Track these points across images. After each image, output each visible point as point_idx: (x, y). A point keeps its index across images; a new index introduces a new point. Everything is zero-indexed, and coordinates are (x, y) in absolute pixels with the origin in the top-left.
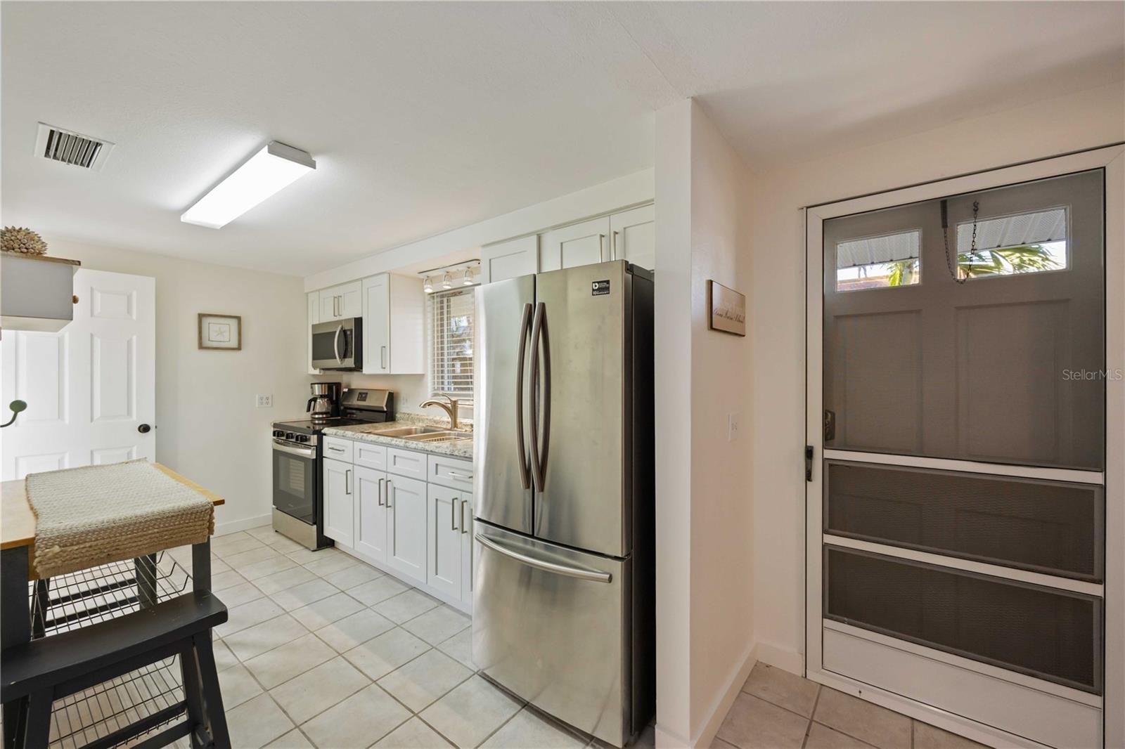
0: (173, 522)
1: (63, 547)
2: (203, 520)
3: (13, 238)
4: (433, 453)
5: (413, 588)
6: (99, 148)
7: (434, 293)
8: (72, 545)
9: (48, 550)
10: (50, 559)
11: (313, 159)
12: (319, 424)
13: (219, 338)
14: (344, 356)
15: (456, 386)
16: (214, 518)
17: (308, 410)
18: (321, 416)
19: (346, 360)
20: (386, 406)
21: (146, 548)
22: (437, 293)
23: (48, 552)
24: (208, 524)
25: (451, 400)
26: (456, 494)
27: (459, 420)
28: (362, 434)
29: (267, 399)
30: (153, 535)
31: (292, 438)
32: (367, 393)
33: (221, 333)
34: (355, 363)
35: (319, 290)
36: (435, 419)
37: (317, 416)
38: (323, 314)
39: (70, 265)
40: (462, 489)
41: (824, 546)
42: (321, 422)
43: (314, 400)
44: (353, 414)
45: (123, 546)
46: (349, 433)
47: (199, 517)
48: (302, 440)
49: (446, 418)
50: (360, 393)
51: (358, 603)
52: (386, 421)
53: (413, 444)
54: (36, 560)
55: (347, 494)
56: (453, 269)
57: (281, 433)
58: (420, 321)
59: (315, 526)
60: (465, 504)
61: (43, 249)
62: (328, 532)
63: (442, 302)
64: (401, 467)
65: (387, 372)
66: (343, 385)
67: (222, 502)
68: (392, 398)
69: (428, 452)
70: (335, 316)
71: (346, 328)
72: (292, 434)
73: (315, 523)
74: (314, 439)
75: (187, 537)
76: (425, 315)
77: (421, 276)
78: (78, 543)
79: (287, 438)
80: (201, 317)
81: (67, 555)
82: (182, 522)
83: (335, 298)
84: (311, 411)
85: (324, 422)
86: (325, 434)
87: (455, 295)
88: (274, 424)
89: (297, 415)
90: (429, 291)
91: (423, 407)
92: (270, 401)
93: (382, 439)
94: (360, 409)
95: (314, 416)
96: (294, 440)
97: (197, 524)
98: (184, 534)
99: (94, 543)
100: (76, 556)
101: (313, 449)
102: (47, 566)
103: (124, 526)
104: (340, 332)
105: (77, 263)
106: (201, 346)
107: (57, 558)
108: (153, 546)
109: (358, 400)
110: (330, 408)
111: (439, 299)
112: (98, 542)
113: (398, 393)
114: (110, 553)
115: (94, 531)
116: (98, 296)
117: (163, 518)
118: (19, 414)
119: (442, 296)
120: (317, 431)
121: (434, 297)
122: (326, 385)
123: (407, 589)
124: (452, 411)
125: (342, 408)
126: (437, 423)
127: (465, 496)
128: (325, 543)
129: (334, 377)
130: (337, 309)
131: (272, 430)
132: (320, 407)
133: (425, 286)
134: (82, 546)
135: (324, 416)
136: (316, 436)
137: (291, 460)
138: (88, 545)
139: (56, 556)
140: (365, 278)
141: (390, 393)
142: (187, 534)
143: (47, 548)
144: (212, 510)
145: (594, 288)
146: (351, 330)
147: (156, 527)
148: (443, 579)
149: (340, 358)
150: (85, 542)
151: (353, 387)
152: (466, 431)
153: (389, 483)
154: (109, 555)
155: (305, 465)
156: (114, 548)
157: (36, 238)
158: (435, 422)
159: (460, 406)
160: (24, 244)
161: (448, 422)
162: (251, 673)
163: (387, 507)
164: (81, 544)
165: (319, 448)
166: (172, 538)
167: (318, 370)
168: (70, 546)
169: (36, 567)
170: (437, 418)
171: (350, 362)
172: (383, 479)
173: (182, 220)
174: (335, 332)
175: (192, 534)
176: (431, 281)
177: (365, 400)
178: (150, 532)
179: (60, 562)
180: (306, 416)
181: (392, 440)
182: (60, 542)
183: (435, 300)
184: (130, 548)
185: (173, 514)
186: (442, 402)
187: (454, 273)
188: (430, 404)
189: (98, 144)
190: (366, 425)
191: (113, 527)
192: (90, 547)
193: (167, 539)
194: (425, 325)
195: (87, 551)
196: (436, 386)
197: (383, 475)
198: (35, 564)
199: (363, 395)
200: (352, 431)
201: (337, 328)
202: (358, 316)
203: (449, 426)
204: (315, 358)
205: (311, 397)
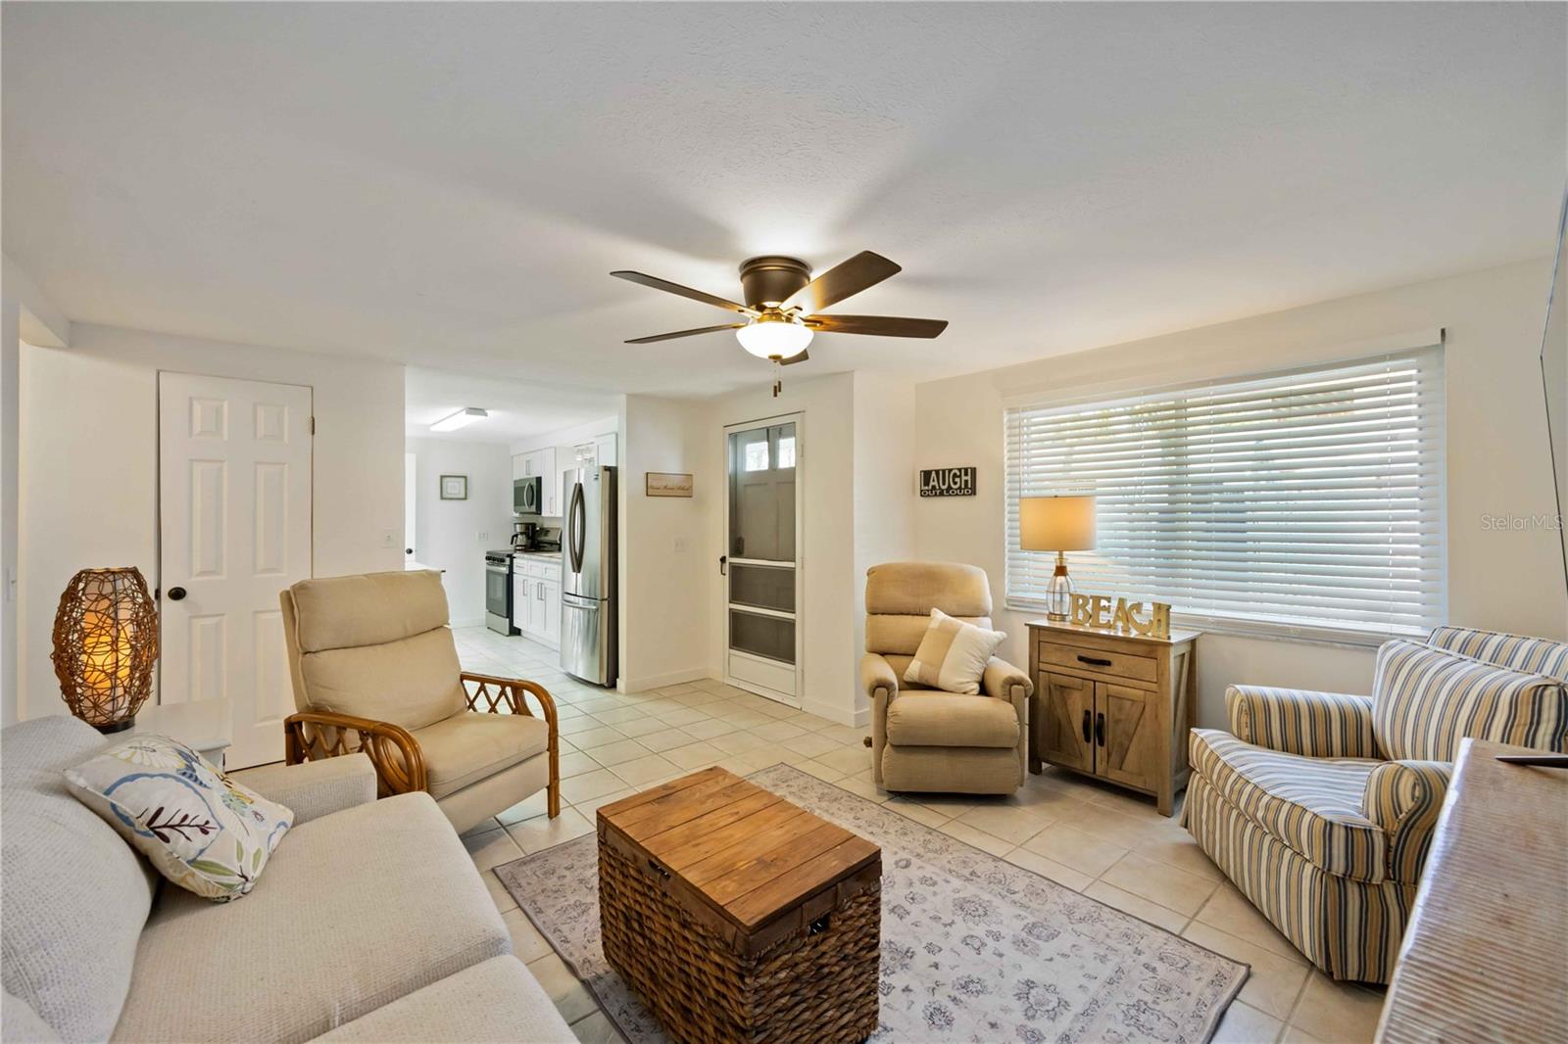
11: (486, 413)
13: (453, 492)
14: (532, 503)
17: (511, 542)
18: (517, 546)
19: (534, 506)
29: (483, 534)
31: (497, 560)
32: (546, 530)
33: (455, 488)
34: (539, 509)
35: (518, 457)
37: (514, 546)
38: (520, 474)
41: (730, 609)
42: (516, 550)
43: (516, 536)
46: (533, 557)
48: (504, 562)
50: (543, 530)
57: (492, 558)
59: (509, 620)
62: (516, 624)
65: (553, 515)
70: (526, 475)
71: (532, 484)
72: (497, 558)
73: (507, 617)
74: (510, 561)
80: (442, 477)
83: (526, 462)
85: (519, 550)
86: (516, 558)
88: (488, 552)
89: (503, 546)
92: (485, 536)
95: (512, 546)
96: (497, 562)
101: (508, 568)
104: (529, 487)
106: (442, 498)
109: (544, 536)
110: (525, 540)
120: (513, 556)
122: (523, 524)
125: (536, 542)
128: (515, 632)
129: (527, 519)
130: (527, 472)
131: (486, 556)
132: (519, 539)
135: (520, 546)
136: (511, 559)
137: (496, 577)
140: (543, 449)
141: (555, 530)
146: (535, 485)
149: (529, 505)
151: (538, 526)
153: (542, 586)
155: (504, 578)
163: (542, 600)
165: (511, 567)
167: (519, 513)
171: (533, 508)
172: (540, 584)
174: (526, 486)
180: (508, 546)
197: (540, 581)
201: (528, 483)
202: (538, 475)
204: (516, 505)
205: (514, 533)
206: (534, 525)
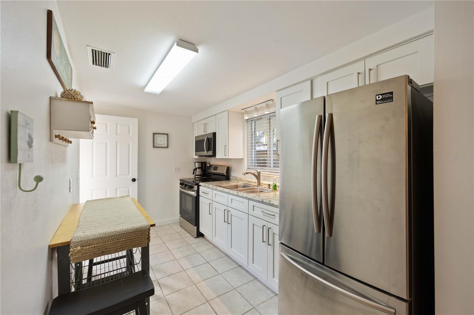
0: (132, 236)
1: (82, 247)
2: (145, 235)
3: (68, 93)
4: (251, 199)
5: (240, 266)
6: (110, 56)
7: (248, 119)
8: (86, 246)
9: (75, 248)
10: (76, 253)
11: (197, 48)
12: (197, 180)
13: (160, 143)
14: (208, 150)
15: (258, 165)
16: (150, 234)
17: (193, 174)
18: (198, 176)
19: (209, 152)
20: (226, 173)
21: (119, 248)
22: (250, 119)
23: (75, 249)
24: (147, 237)
25: (257, 171)
26: (265, 223)
27: (261, 181)
28: (217, 187)
29: (178, 168)
30: (123, 242)
31: (187, 186)
32: (217, 167)
33: (161, 141)
34: (213, 154)
35: (198, 121)
36: (249, 180)
37: (197, 177)
38: (200, 132)
39: (89, 104)
40: (268, 221)
42: (198, 179)
43: (196, 169)
44: (211, 176)
45: (109, 247)
46: (210, 186)
47: (144, 233)
48: (191, 188)
49: (255, 180)
50: (214, 167)
51: (215, 270)
52: (226, 180)
53: (241, 194)
54: (70, 254)
55: (210, 214)
56: (259, 106)
57: (183, 184)
58: (242, 133)
59: (196, 227)
60: (270, 229)
61: (81, 98)
62: (202, 230)
63: (252, 124)
64: (235, 205)
65: (227, 157)
66: (207, 163)
67: (153, 225)
68: (228, 169)
69: (249, 199)
70: (204, 132)
71: (209, 138)
72: (187, 184)
74: (196, 187)
75: (138, 243)
76: (244, 129)
77: (243, 111)
78: (89, 245)
79: (185, 186)
80: (154, 134)
81: (84, 251)
82: (135, 235)
83: (204, 124)
84: (195, 174)
85: (200, 179)
86: (200, 186)
87: (258, 119)
88: (180, 179)
89: (189, 176)
90: (246, 118)
91: (244, 175)
92: (179, 169)
93: (226, 190)
94: (214, 174)
95: (195, 176)
96: (188, 187)
97: (142, 236)
98: (136, 242)
99: (96, 245)
100: (87, 252)
101: (196, 192)
102: (75, 257)
103: (110, 237)
104: (206, 139)
105: (91, 103)
106: (154, 147)
107: (79, 253)
108: (122, 247)
109: (213, 170)
110: (202, 173)
111: (251, 122)
112: (98, 245)
113: (231, 167)
114: (103, 250)
115: (97, 239)
116: (119, 126)
117: (127, 233)
118: (40, 183)
119: (252, 121)
120: (197, 184)
121: (248, 121)
122: (201, 163)
123: (238, 266)
124: (258, 177)
125: (207, 173)
126: (250, 183)
127: (270, 225)
128: (200, 235)
129: (203, 160)
130: (205, 130)
131: (179, 182)
132: (198, 172)
133: (245, 116)
134: (91, 247)
135: (200, 176)
136: (196, 186)
137: (187, 196)
138: (93, 246)
139: (79, 251)
140: (217, 114)
141: (227, 167)
142: (138, 242)
143: (75, 247)
144: (149, 230)
145: (377, 99)
146: (211, 138)
147: (124, 238)
148: (257, 267)
149: (206, 151)
150: (92, 244)
151: (211, 164)
152: (265, 187)
153: (229, 212)
154: (102, 251)
155: (192, 198)
156: (105, 248)
157: (78, 93)
158: (248, 181)
159: (261, 174)
160: (73, 96)
161: (255, 182)
162: (168, 304)
163: (228, 224)
164: (91, 245)
165: (198, 192)
166: (131, 243)
167: (197, 156)
168: (85, 246)
169: (70, 257)
170: (250, 180)
172: (226, 210)
173: (145, 91)
174: (205, 139)
175: (140, 242)
176: (248, 113)
177: (216, 170)
178: (121, 240)
179: (80, 255)
180: (192, 176)
181: (231, 191)
182: (81, 244)
183: (249, 123)
184: (112, 248)
185: (131, 231)
186: (253, 172)
187: (259, 108)
188: (247, 173)
189: (109, 54)
190: (217, 182)
191: (105, 237)
192: (94, 247)
193: (128, 244)
194: (244, 134)
195: (93, 249)
196: (249, 164)
197: (226, 208)
198: (69, 255)
199: (216, 168)
200: (212, 185)
201: (205, 137)
202: (214, 132)
203: (256, 184)
204: (196, 151)
205: (195, 168)
206: (205, 163)
